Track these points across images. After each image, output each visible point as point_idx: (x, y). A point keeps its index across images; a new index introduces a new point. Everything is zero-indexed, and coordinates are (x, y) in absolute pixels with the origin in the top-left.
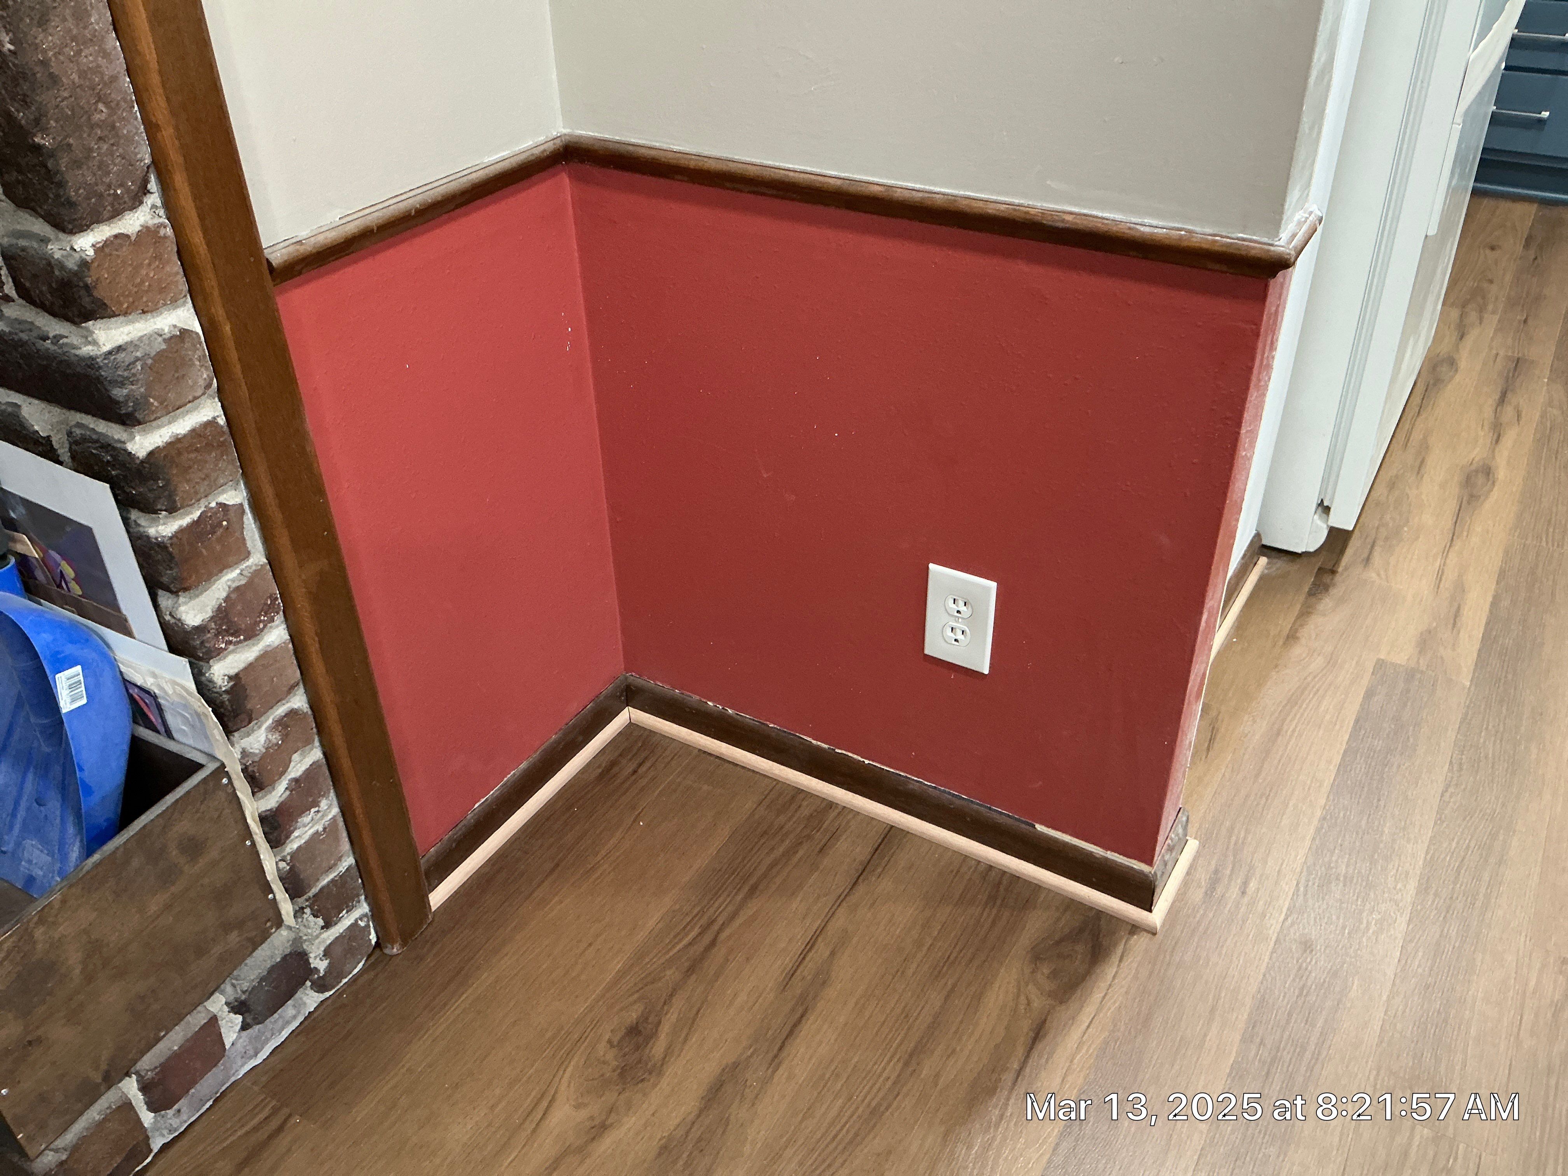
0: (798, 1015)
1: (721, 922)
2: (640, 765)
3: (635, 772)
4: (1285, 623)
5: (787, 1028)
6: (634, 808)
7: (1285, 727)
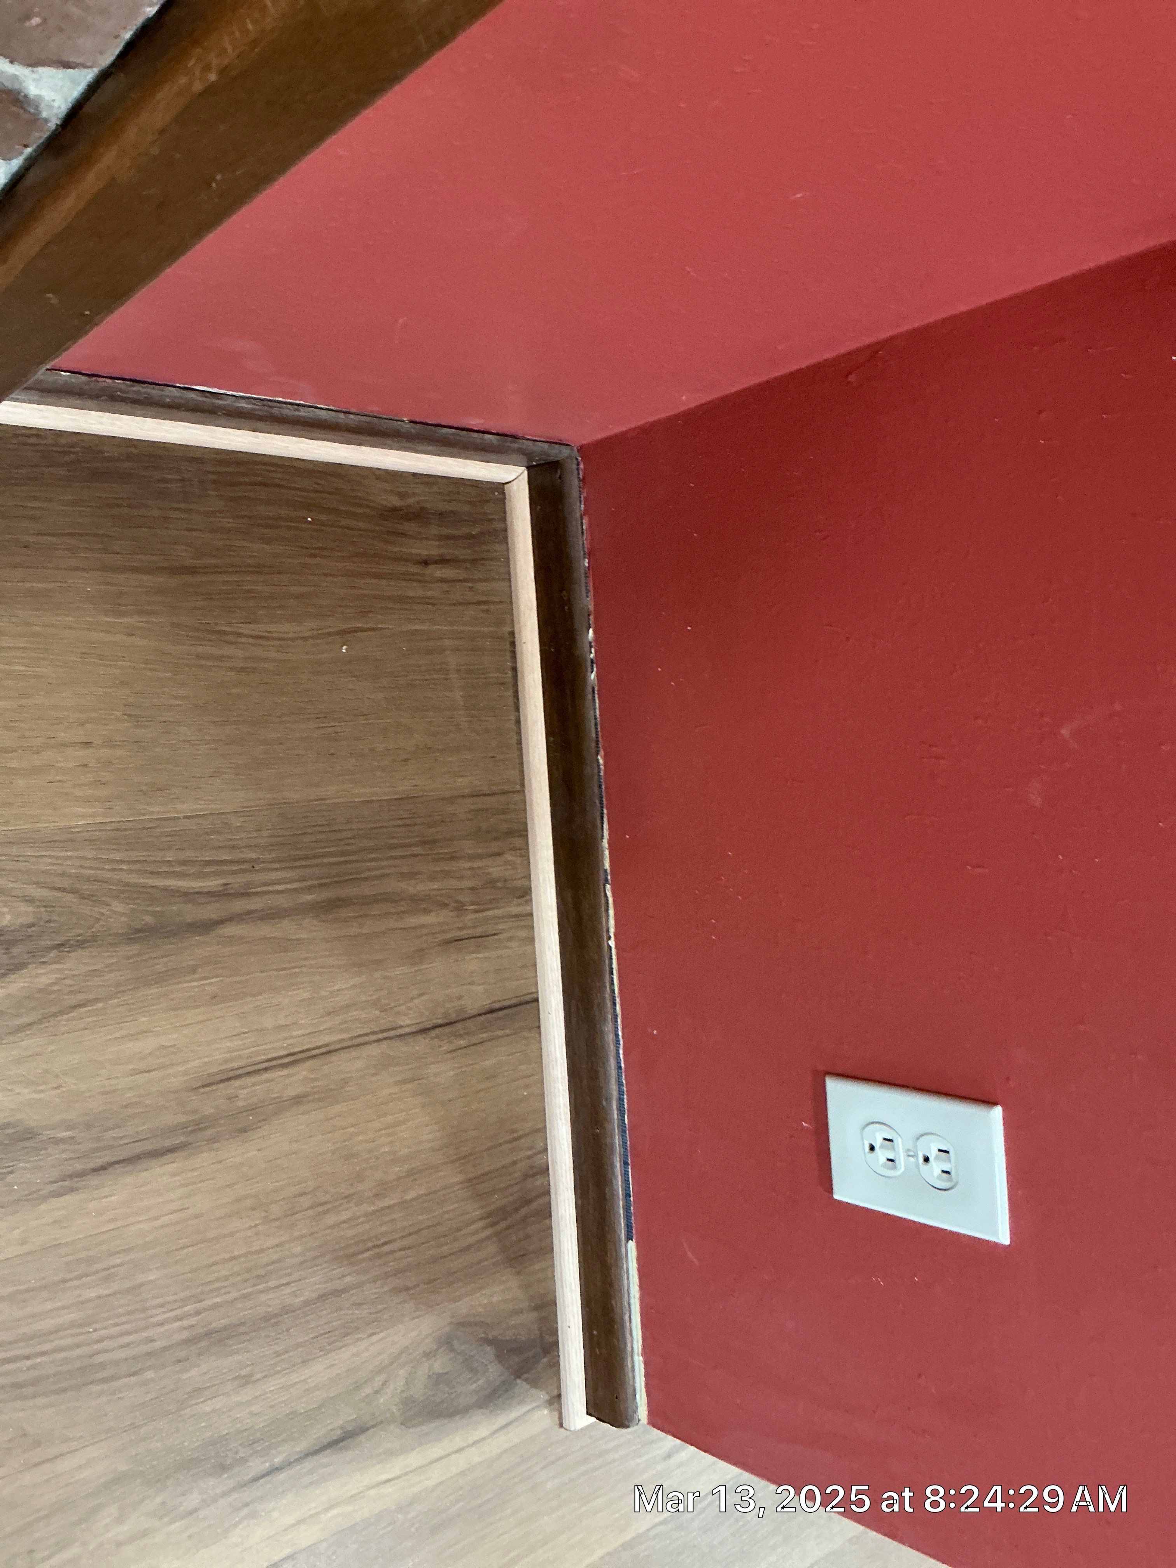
0: (168, 1143)
1: (253, 907)
2: (443, 561)
3: (425, 563)
5: (139, 1148)
6: (364, 613)
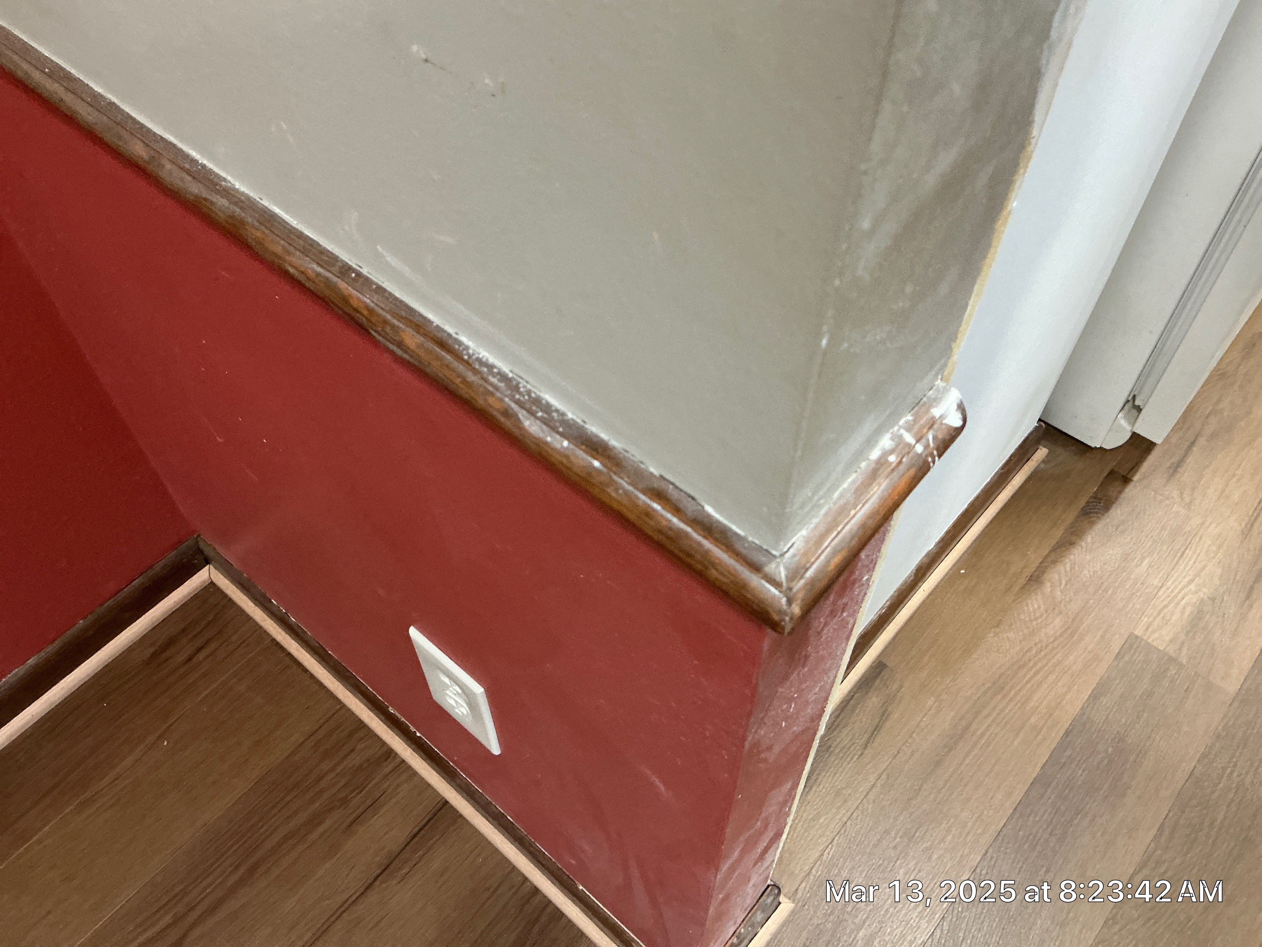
4: (1034, 558)
7: (973, 727)
